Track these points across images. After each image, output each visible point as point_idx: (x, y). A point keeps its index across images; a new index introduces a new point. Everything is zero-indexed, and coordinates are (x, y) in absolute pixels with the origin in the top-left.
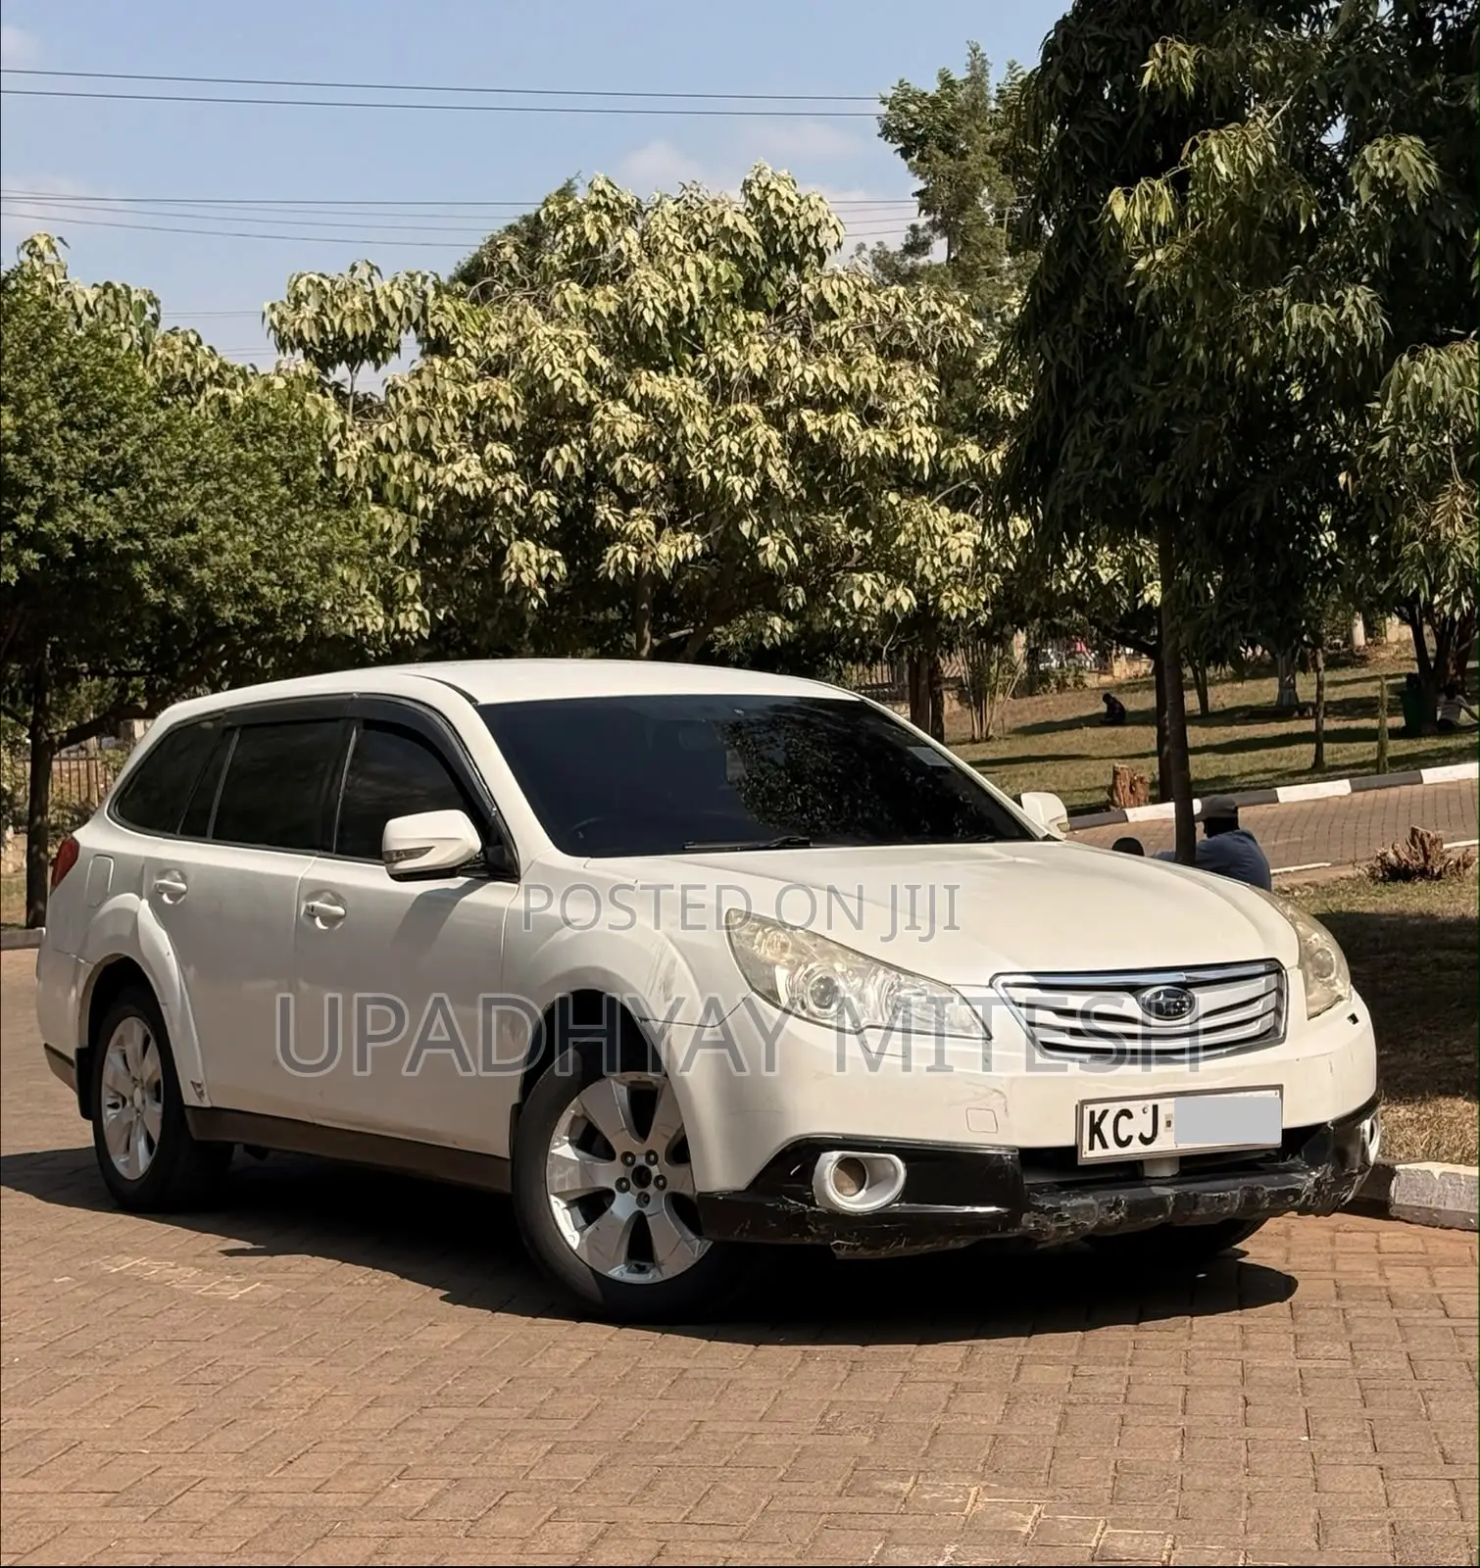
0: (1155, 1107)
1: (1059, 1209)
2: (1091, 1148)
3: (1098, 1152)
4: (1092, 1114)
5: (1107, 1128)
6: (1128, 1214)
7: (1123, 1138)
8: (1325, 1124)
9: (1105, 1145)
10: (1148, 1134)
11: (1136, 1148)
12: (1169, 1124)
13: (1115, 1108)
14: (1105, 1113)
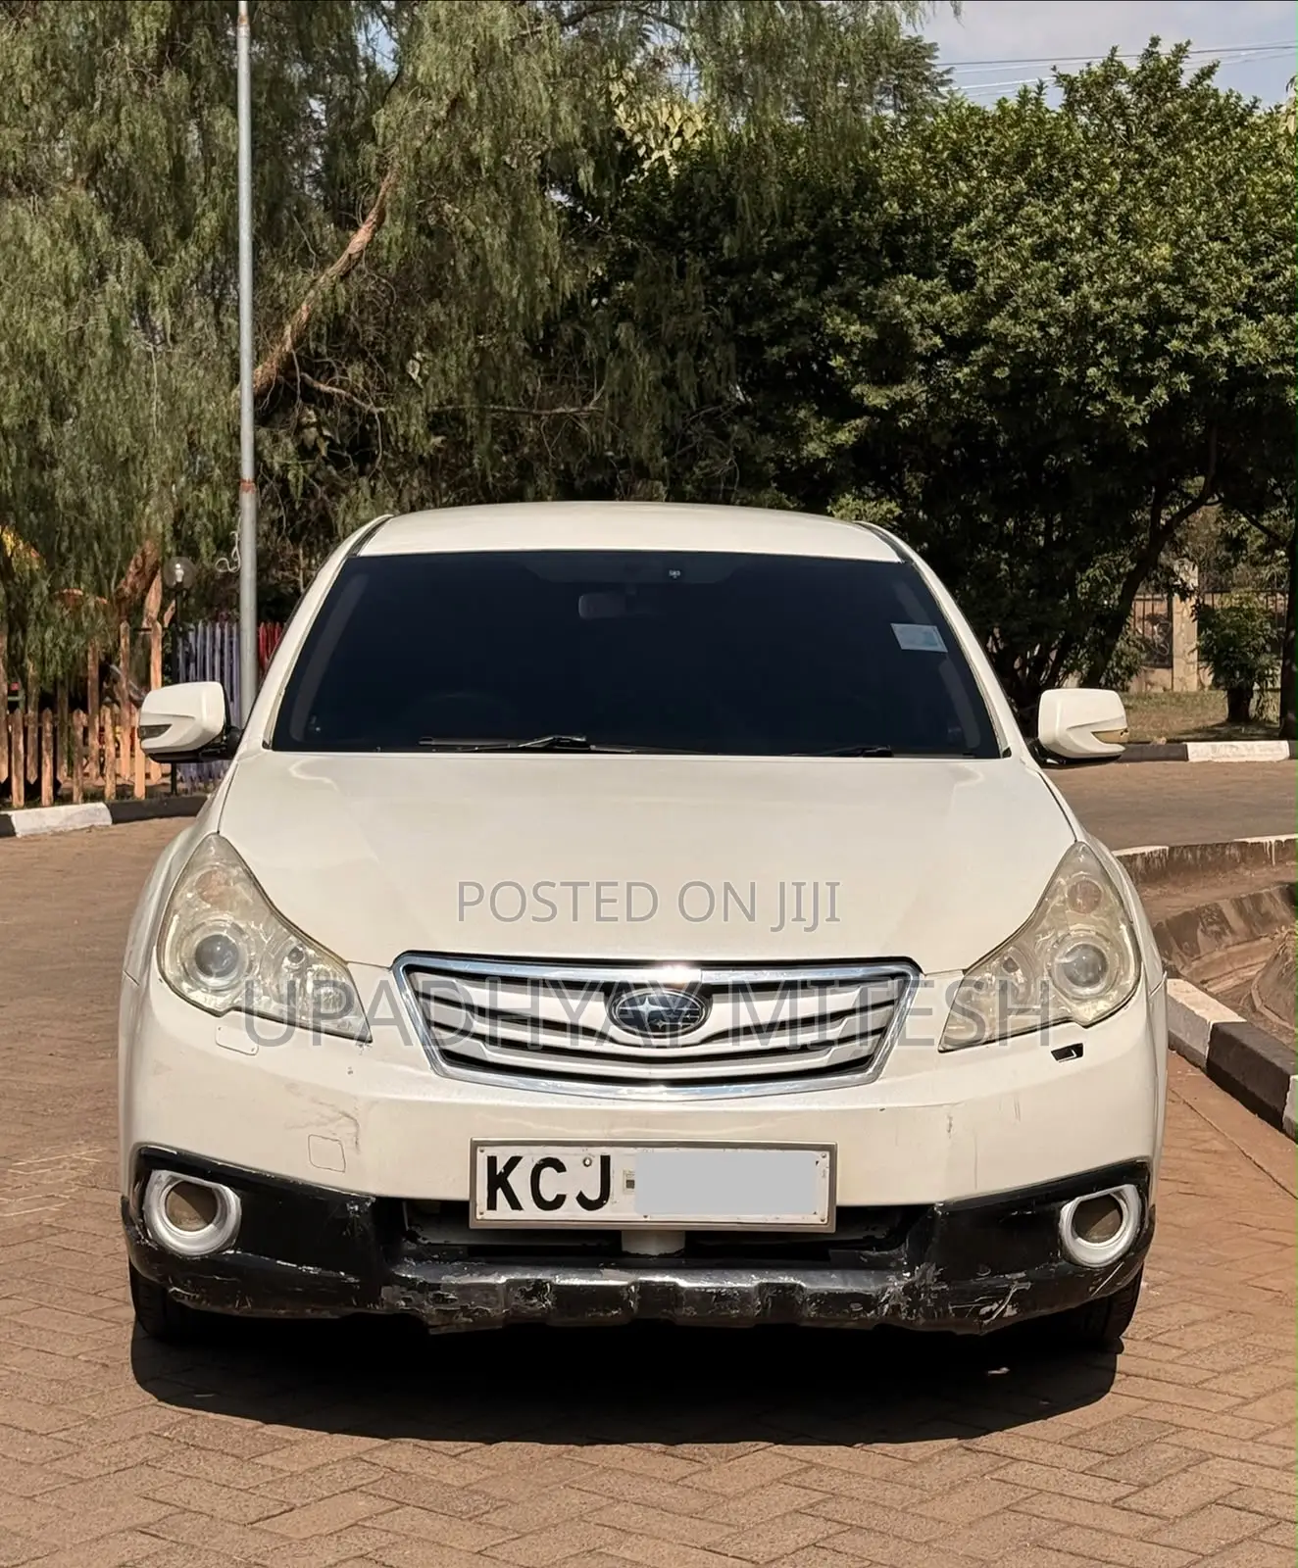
0: (605, 1161)
1: (438, 1287)
2: (492, 1204)
3: (504, 1212)
4: (492, 1161)
5: (519, 1181)
6: (557, 1303)
7: (549, 1196)
8: (930, 1206)
9: (515, 1204)
10: (594, 1194)
11: (571, 1213)
12: (630, 1184)
13: (531, 1157)
14: (514, 1161)
